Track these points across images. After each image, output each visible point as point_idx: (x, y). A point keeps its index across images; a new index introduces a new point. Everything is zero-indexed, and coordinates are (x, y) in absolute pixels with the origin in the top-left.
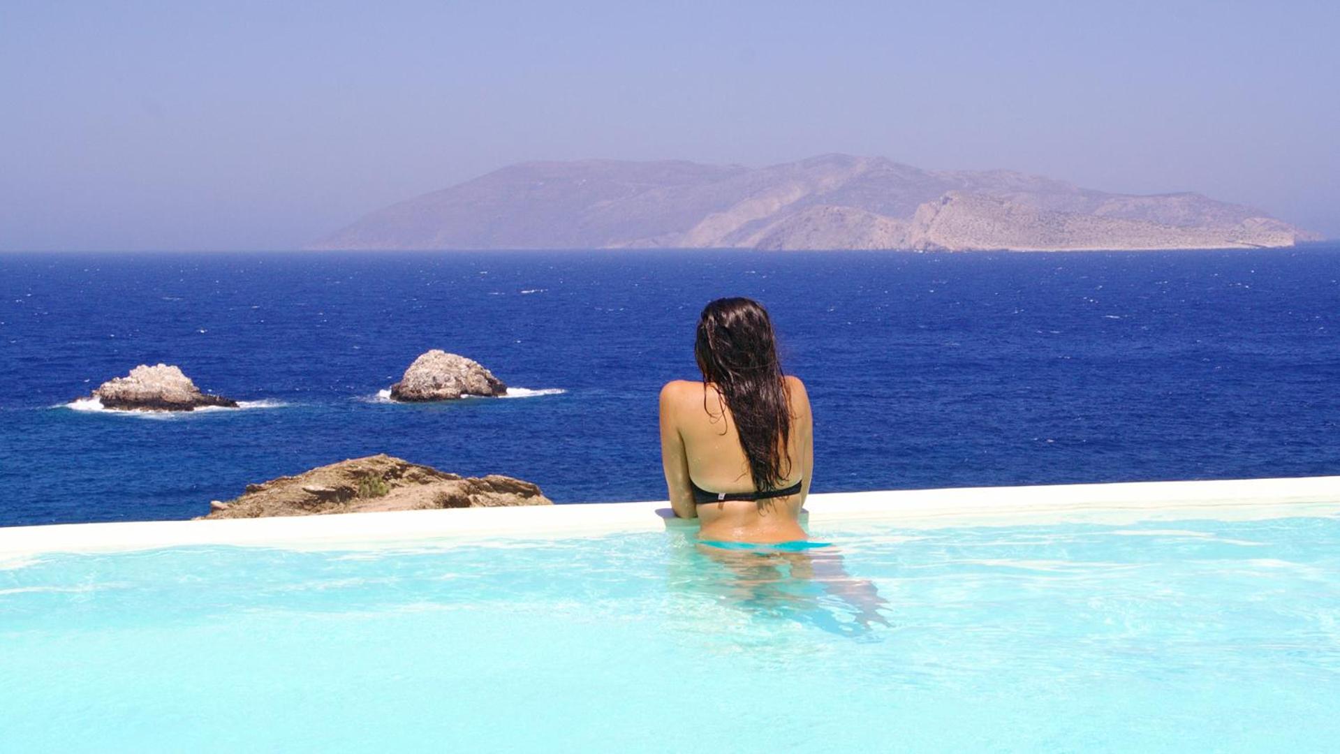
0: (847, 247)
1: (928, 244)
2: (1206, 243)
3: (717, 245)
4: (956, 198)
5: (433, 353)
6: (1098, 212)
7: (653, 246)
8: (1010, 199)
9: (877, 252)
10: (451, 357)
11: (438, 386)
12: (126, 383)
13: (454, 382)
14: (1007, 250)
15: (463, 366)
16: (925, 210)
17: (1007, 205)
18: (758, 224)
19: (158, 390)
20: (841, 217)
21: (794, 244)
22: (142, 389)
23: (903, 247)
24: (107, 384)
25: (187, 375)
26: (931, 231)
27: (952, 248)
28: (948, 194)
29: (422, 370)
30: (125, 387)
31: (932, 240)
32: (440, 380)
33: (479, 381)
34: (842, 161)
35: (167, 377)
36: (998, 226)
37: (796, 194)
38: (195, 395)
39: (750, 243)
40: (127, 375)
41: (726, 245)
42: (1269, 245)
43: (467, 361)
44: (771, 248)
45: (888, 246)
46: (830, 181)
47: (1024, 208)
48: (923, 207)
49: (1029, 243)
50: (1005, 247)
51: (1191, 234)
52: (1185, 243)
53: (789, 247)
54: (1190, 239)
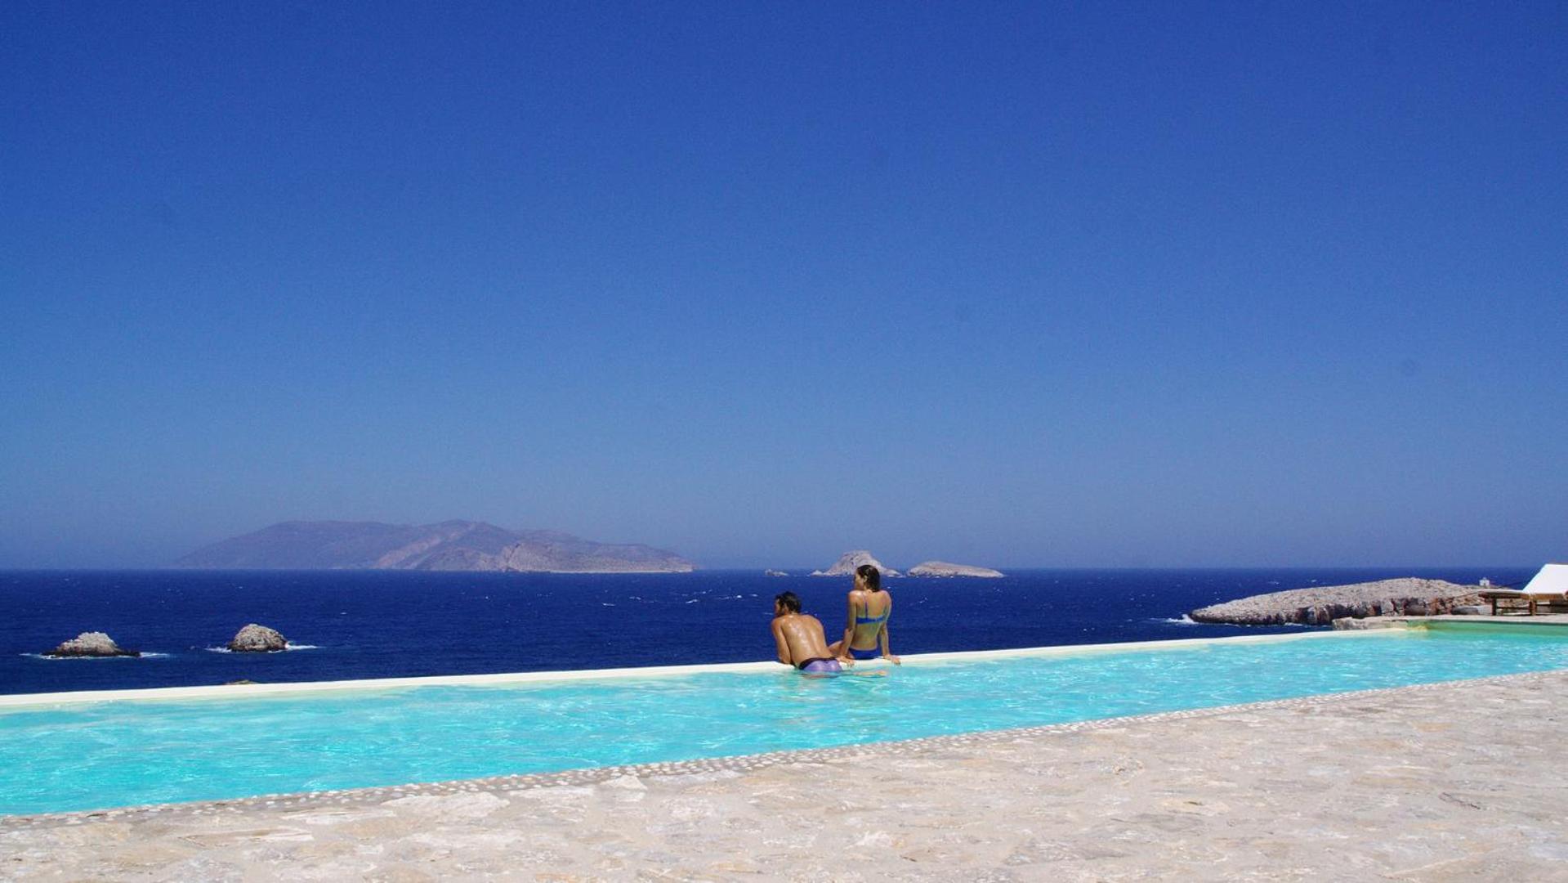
0: (464, 569)
1: (509, 568)
2: (650, 570)
3: (394, 567)
4: (523, 544)
5: (251, 626)
6: (596, 553)
7: (358, 568)
8: (551, 545)
9: (480, 573)
10: (261, 628)
11: (254, 644)
12: (76, 642)
13: (263, 642)
14: (549, 572)
15: (268, 633)
16: (507, 551)
17: (549, 548)
18: (416, 557)
19: (94, 646)
20: (462, 554)
21: (436, 567)
22: (86, 646)
23: (495, 569)
24: (65, 643)
25: (111, 639)
26: (510, 562)
27: (521, 570)
28: (519, 542)
29: (245, 635)
30: (76, 645)
31: (511, 566)
32: (256, 640)
33: (277, 641)
34: (463, 524)
35: (100, 640)
36: (546, 559)
37: (437, 541)
38: (117, 649)
39: (413, 566)
40: (77, 638)
41: (399, 568)
42: (680, 571)
43: (270, 630)
44: (424, 569)
45: (486, 569)
46: (454, 535)
47: (558, 550)
48: (505, 548)
49: (561, 569)
50: (548, 570)
51: (642, 565)
52: (640, 569)
53: (434, 569)
54: (642, 568)
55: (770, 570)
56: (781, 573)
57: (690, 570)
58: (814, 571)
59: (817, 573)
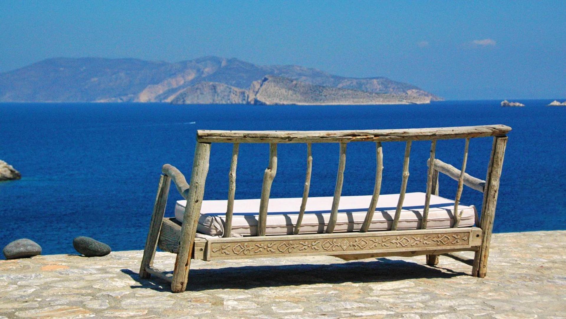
0: (217, 102)
1: (256, 101)
3: (152, 101)
4: (270, 79)
6: (340, 86)
8: (296, 80)
16: (256, 84)
17: (294, 82)
18: (173, 91)
21: (191, 100)
23: (244, 103)
26: (258, 95)
27: (268, 103)
28: (266, 76)
31: (258, 99)
34: (217, 61)
36: (291, 92)
37: (192, 76)
42: (418, 103)
44: (180, 102)
45: (237, 102)
46: (208, 71)
47: (303, 84)
48: (255, 83)
49: (305, 101)
50: (294, 103)
51: (382, 97)
52: (379, 101)
53: (188, 102)
54: (382, 99)
55: (506, 101)
56: (517, 104)
57: (428, 102)
58: (553, 101)
59: (556, 103)
